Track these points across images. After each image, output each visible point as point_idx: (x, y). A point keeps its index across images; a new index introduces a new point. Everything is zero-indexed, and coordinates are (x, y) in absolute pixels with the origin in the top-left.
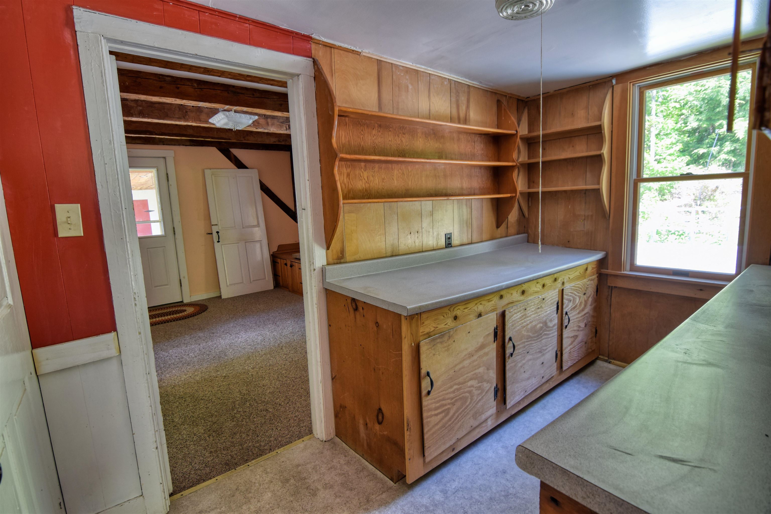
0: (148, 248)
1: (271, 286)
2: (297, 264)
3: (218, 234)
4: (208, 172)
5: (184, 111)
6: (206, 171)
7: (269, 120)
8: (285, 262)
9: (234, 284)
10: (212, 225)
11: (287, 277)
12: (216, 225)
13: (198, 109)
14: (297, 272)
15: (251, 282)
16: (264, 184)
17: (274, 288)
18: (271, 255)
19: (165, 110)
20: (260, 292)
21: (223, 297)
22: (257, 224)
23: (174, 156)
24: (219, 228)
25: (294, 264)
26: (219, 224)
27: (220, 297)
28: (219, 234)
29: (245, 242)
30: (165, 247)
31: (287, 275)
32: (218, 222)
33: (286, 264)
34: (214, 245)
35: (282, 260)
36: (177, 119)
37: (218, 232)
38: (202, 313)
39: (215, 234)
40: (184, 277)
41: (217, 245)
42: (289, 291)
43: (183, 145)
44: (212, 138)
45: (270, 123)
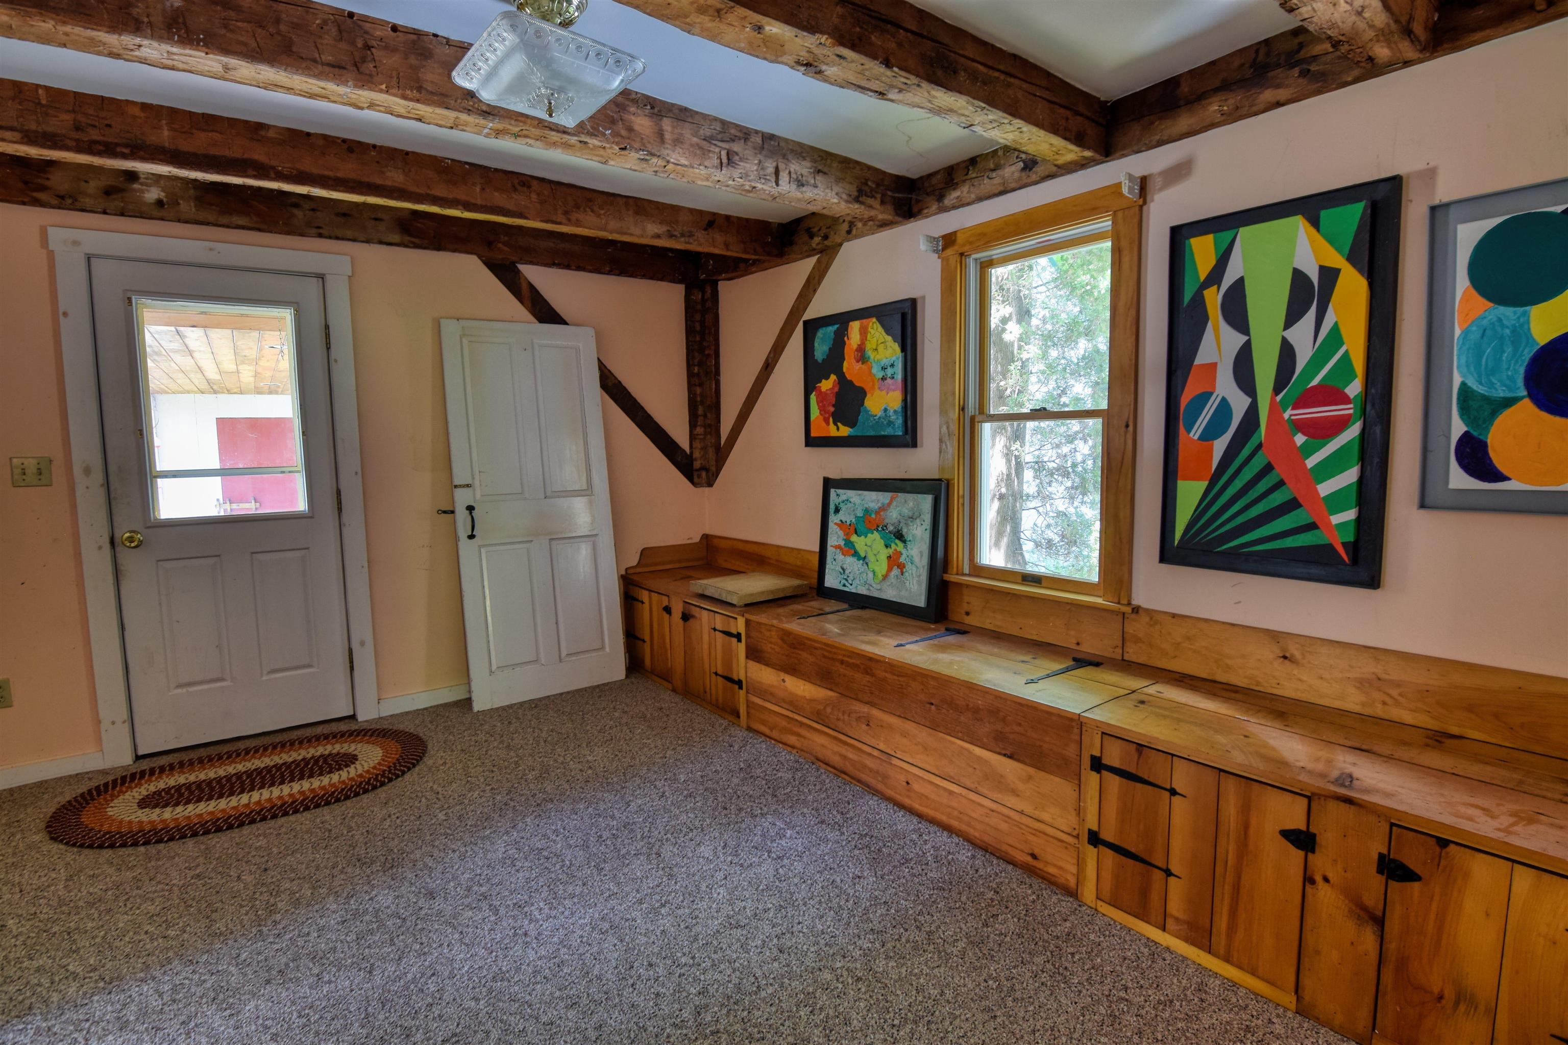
0: (252, 553)
1: (618, 671)
2: (705, 613)
3: (471, 513)
4: (450, 329)
5: (360, 43)
6: (444, 322)
7: (667, 125)
8: (665, 603)
9: (514, 666)
10: (456, 486)
11: (668, 646)
12: (468, 486)
13: (414, 42)
14: (706, 638)
15: (561, 660)
16: (610, 371)
17: (627, 676)
18: (622, 576)
19: (282, 27)
20: (585, 689)
21: (477, 706)
22: (585, 487)
23: (350, 274)
24: (474, 497)
25: (695, 611)
26: (477, 483)
27: (467, 703)
28: (475, 513)
29: (551, 540)
30: (307, 548)
31: (668, 641)
32: (473, 478)
33: (668, 610)
34: (457, 545)
35: (653, 594)
36: (327, 69)
37: (470, 509)
38: (404, 773)
39: (462, 515)
40: (362, 644)
41: (466, 548)
42: (674, 690)
43: (381, 242)
44: (468, 207)
45: (668, 136)
